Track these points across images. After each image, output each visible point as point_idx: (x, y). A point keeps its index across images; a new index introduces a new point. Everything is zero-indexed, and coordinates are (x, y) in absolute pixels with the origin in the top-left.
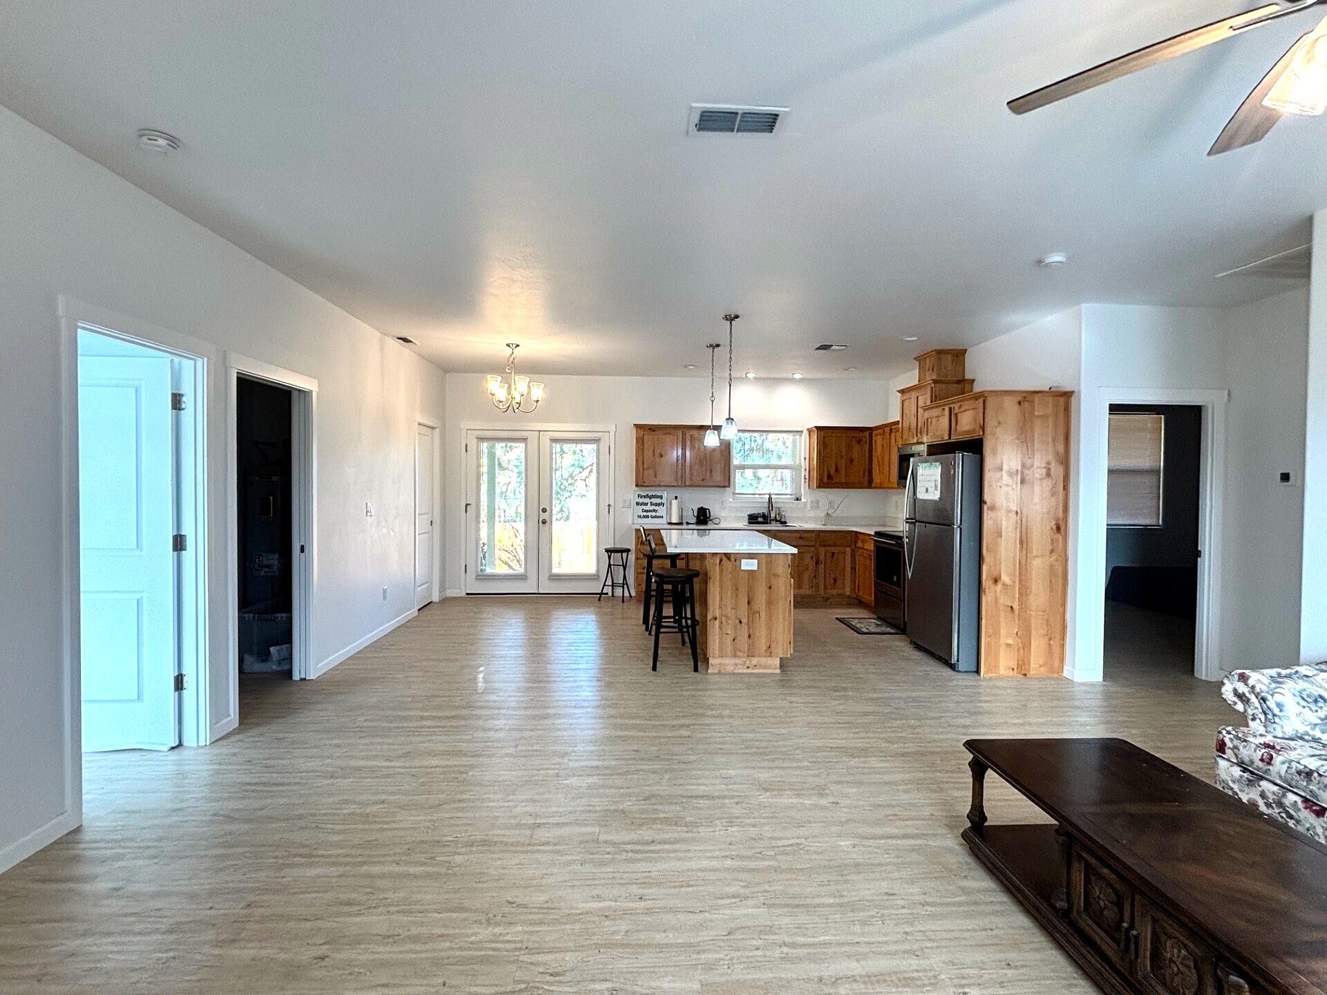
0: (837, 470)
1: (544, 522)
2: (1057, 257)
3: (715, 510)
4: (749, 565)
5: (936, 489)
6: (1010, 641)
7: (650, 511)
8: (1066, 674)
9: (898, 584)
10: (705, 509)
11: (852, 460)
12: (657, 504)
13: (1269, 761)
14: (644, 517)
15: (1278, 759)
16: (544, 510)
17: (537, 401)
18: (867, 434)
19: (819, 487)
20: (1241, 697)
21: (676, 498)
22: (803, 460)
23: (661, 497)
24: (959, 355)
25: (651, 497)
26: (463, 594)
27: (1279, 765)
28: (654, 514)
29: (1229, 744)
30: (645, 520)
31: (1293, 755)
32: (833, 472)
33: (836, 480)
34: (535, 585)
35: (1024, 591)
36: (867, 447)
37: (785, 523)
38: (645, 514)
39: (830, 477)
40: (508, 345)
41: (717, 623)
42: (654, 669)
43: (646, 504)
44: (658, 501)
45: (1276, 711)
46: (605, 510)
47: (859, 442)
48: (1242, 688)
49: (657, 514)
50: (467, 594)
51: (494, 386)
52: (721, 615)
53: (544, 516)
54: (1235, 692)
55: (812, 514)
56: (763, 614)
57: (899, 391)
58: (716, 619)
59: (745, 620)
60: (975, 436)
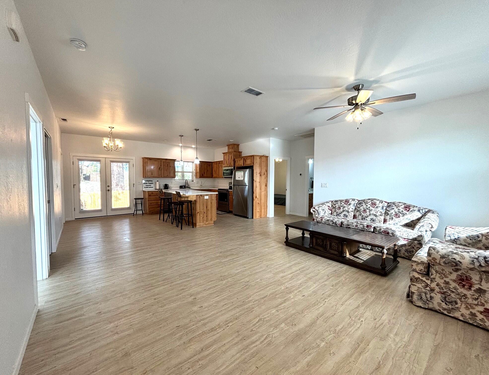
0: (204, 173)
1: (108, 190)
2: (277, 129)
3: (170, 185)
4: (207, 197)
5: (242, 177)
6: (258, 211)
7: (149, 186)
8: (267, 216)
9: (227, 201)
10: (167, 185)
11: (208, 170)
12: (150, 183)
13: (322, 220)
14: (147, 187)
15: (323, 219)
16: (108, 186)
17: (121, 148)
18: (211, 163)
19: (200, 178)
20: (314, 211)
21: (158, 181)
22: (194, 170)
23: (152, 181)
24: (238, 145)
25: (148, 181)
26: (74, 219)
27: (324, 220)
28: (150, 186)
29: (315, 219)
30: (147, 189)
31: (325, 218)
32: (203, 173)
33: (204, 176)
34: (106, 213)
35: (261, 200)
36: (211, 167)
37: (190, 188)
38: (147, 186)
39: (202, 175)
40: (109, 127)
41: (199, 214)
42: (181, 229)
43: (147, 183)
44: (151, 182)
45: (320, 212)
46: (132, 186)
47: (209, 166)
48: (314, 210)
49: (151, 186)
50: (75, 219)
51: (106, 141)
52: (200, 212)
53: (108, 188)
54: (313, 210)
55: (196, 185)
56: (210, 210)
57: (223, 153)
58: (198, 213)
59: (205, 212)
60: (251, 165)
